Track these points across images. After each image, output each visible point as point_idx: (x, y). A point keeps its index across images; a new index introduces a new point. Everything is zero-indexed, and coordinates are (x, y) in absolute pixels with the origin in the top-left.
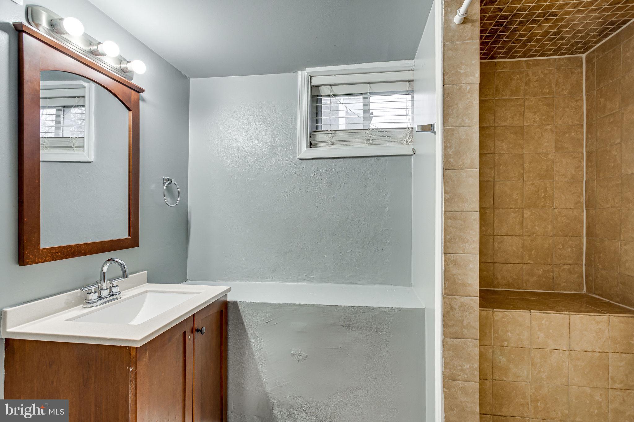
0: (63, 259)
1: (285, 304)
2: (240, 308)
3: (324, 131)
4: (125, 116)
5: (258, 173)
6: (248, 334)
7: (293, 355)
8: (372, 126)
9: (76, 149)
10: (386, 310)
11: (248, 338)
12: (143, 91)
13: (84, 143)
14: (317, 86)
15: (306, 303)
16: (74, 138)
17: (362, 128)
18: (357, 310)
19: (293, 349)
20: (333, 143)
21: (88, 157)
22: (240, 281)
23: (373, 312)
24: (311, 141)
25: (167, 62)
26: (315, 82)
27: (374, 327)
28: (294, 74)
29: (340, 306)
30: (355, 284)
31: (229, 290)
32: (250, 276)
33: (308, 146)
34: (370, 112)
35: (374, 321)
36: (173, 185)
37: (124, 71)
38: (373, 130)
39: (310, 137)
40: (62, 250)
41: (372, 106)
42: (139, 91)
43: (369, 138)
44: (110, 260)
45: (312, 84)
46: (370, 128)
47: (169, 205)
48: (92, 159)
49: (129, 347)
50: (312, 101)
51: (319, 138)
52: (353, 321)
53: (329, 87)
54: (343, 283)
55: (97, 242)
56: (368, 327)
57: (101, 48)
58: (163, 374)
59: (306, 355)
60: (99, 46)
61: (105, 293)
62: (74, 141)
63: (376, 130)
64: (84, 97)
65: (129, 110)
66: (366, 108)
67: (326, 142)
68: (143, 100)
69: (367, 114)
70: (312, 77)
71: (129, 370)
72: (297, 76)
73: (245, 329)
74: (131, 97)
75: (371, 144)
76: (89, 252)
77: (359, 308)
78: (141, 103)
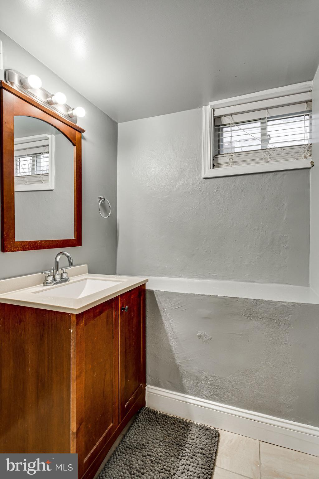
0: (30, 250)
1: (193, 294)
2: (155, 295)
3: (225, 154)
4: (72, 150)
5: (170, 192)
6: (162, 316)
7: (199, 336)
8: (269, 146)
9: (44, 182)
10: (286, 304)
11: (162, 320)
12: (84, 131)
13: (48, 177)
14: (219, 117)
15: (210, 295)
16: (42, 174)
17: (260, 149)
18: (258, 302)
19: (199, 331)
20: (233, 163)
21: (50, 186)
22: (156, 277)
23: (272, 305)
24: (214, 163)
25: (101, 111)
26: (217, 113)
27: (274, 318)
28: (199, 109)
29: (241, 298)
30: (254, 282)
31: (147, 281)
32: (164, 272)
33: (211, 168)
34: (268, 135)
35: (274, 313)
36: (106, 202)
37: (70, 117)
38: (271, 150)
39: (213, 160)
40: (29, 244)
41: (269, 129)
42: (81, 131)
43: (267, 157)
44: (61, 253)
45: (215, 116)
46: (268, 148)
47: (103, 217)
48: (53, 188)
49: (70, 314)
50: (215, 130)
51: (221, 160)
52: (254, 311)
53: (230, 117)
54: (243, 281)
55: (53, 240)
56: (268, 318)
57: (54, 99)
58: (96, 338)
59: (210, 337)
60: (53, 97)
61: (58, 277)
62: (42, 177)
63: (274, 149)
64: (48, 145)
65: (74, 145)
66: (264, 131)
67: (227, 163)
68: (84, 139)
69: (265, 136)
70: (215, 110)
71: (70, 331)
72: (201, 111)
73: (159, 312)
74: (75, 136)
75: (268, 162)
76: (47, 246)
77: (259, 301)
78: (82, 140)
